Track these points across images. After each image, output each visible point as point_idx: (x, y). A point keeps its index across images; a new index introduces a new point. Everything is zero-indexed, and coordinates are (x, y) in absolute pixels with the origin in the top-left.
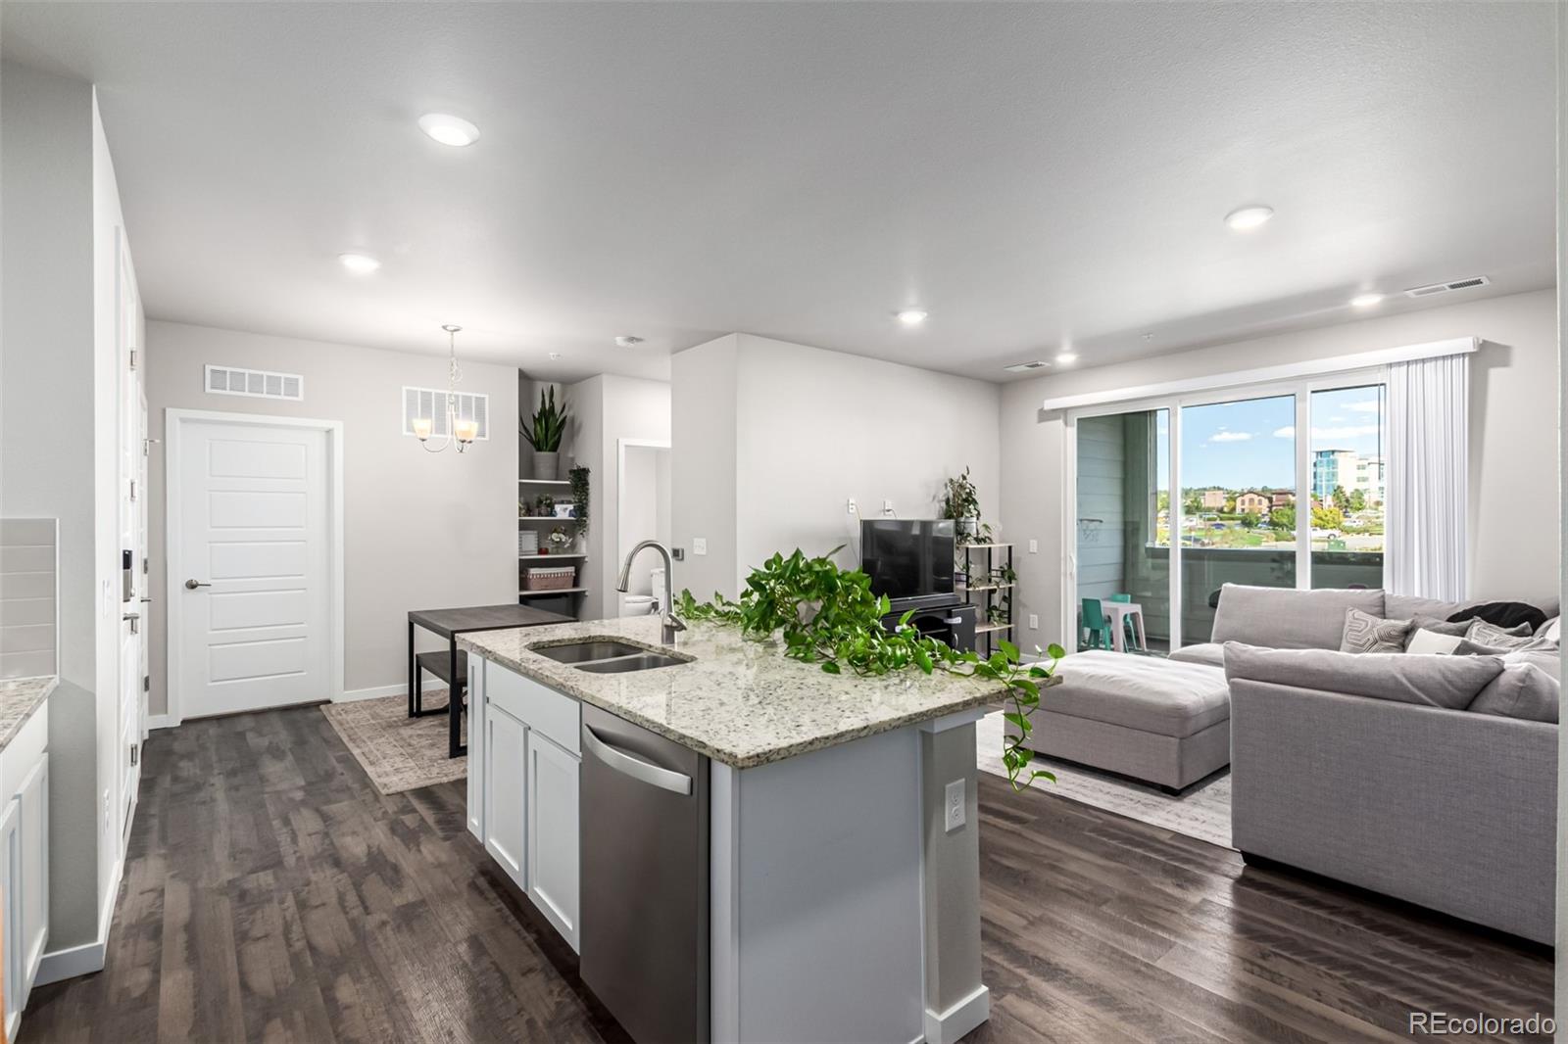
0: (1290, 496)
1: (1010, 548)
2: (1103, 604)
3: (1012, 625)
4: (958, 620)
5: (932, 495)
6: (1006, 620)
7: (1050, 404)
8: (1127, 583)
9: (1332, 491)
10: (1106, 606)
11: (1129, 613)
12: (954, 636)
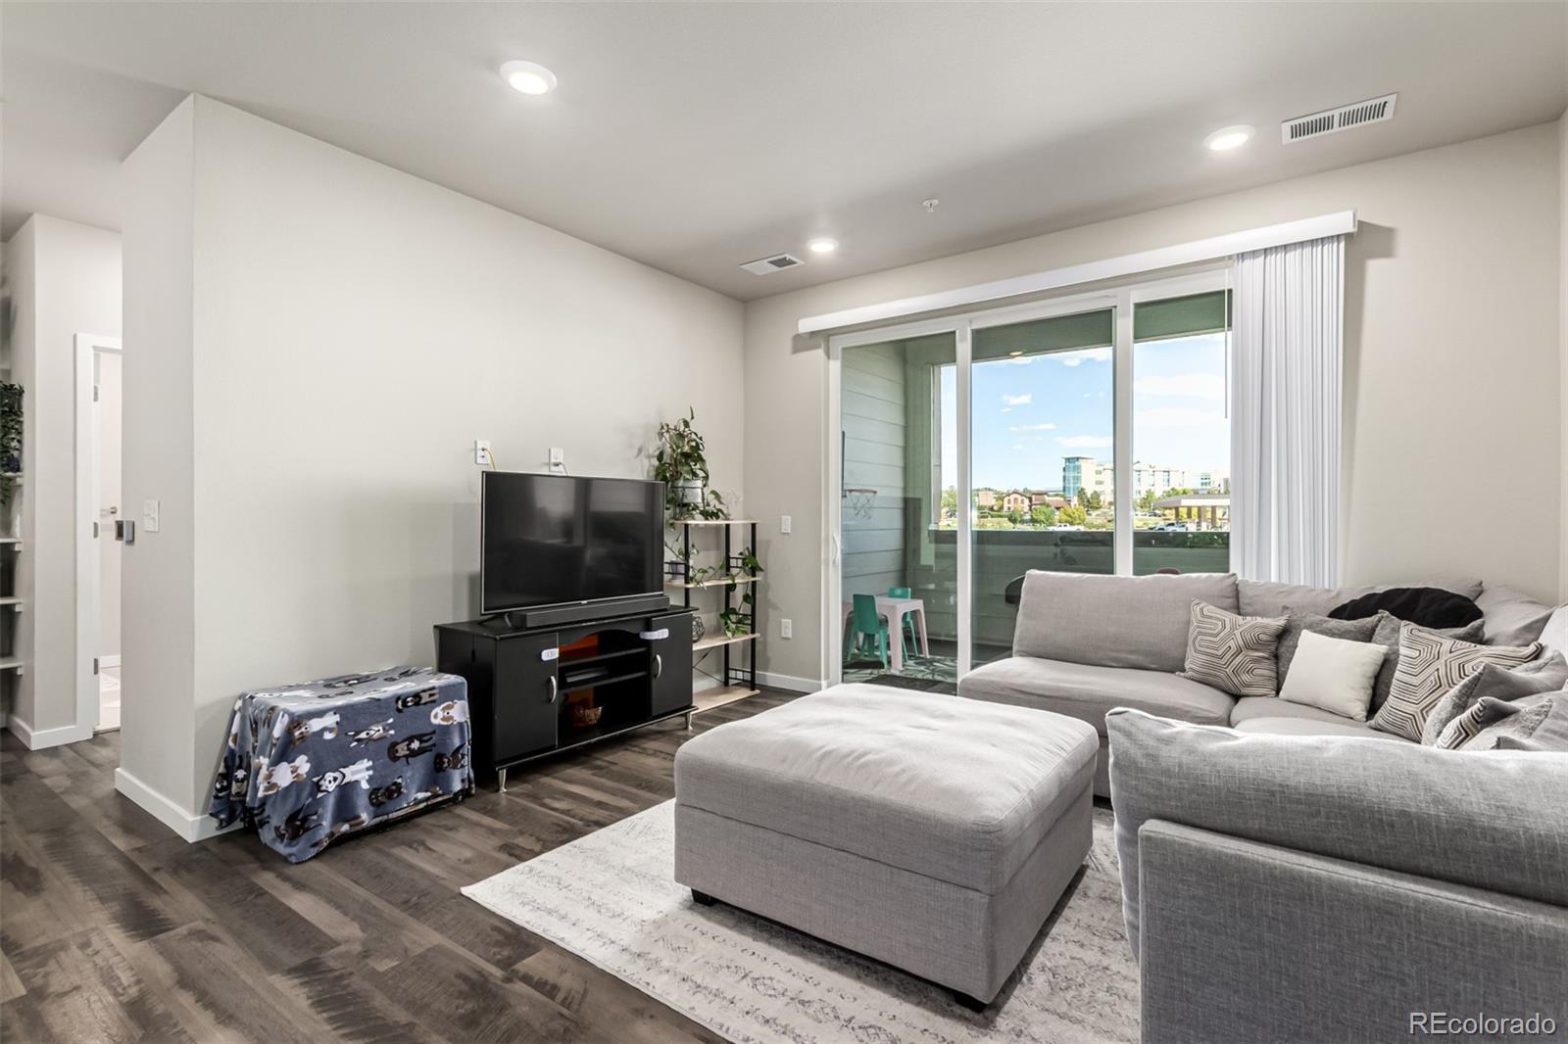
0: (1046, 496)
1: (754, 526)
2: (878, 600)
3: (757, 635)
4: (662, 634)
5: (638, 446)
6: (748, 628)
7: (807, 325)
8: (908, 574)
9: (1077, 492)
10: (882, 605)
11: (909, 610)
12: (655, 658)
